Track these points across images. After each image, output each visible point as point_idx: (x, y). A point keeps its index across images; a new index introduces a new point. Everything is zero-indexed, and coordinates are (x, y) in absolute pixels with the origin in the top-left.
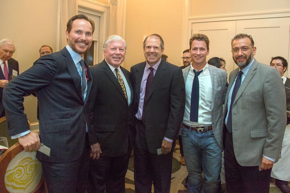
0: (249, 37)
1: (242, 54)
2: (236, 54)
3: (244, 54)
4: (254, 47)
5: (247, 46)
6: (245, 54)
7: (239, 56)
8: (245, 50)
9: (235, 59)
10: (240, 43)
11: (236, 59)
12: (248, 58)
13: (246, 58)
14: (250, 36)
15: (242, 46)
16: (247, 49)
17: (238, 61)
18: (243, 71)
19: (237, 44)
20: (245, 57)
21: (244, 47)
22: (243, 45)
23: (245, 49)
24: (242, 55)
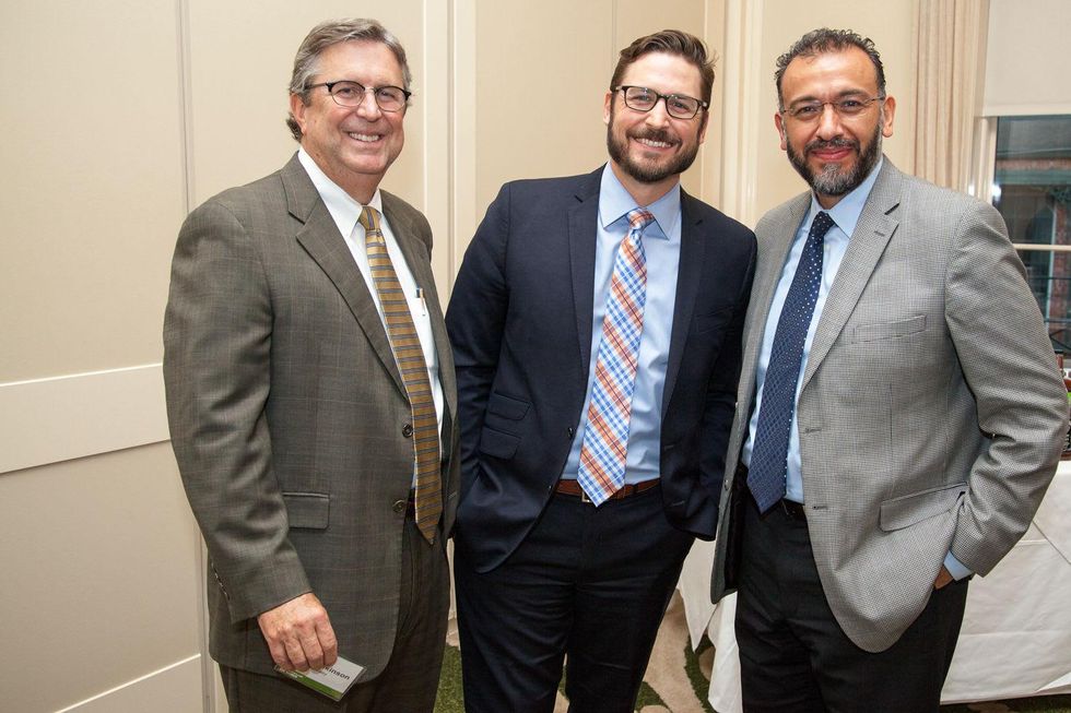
0: (862, 45)
1: (840, 130)
2: (803, 129)
3: (844, 127)
4: (888, 94)
5: (860, 88)
6: (849, 131)
7: (821, 139)
8: (852, 109)
9: (802, 156)
10: (826, 76)
11: (806, 156)
12: (863, 147)
13: (858, 151)
14: (869, 43)
15: (839, 90)
16: (859, 104)
17: (814, 163)
18: (833, 214)
19: (813, 78)
20: (854, 145)
21: (845, 93)
22: (840, 84)
23: (854, 103)
24: (837, 137)
